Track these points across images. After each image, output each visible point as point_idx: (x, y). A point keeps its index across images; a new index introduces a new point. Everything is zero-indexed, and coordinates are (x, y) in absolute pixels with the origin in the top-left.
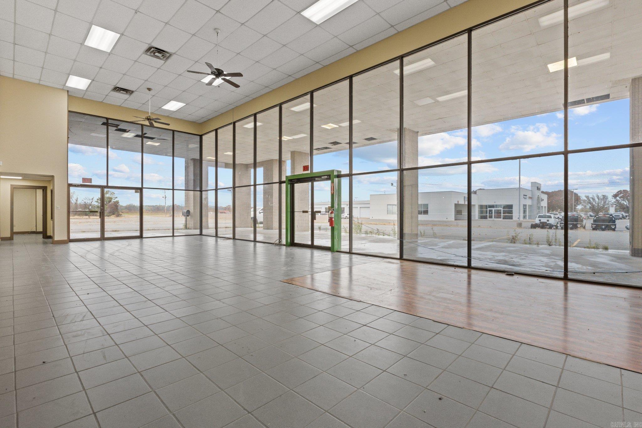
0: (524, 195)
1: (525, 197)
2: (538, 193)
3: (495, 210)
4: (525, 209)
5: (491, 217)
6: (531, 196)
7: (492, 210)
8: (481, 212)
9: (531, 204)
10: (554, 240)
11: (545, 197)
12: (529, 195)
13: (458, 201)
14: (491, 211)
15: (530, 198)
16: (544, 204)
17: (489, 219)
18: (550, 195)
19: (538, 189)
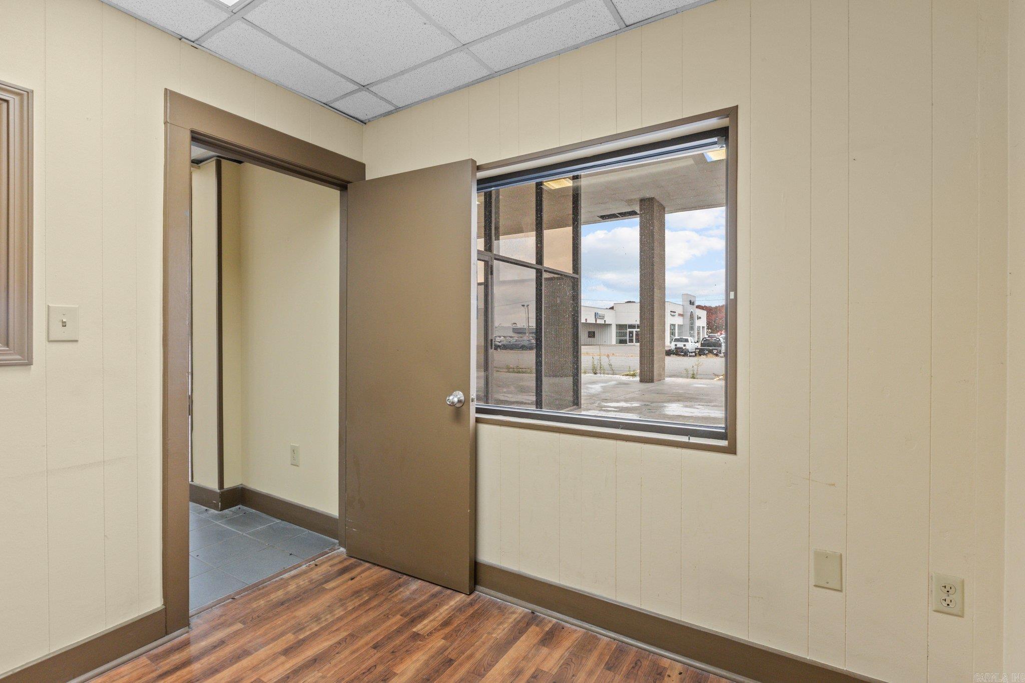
0: (671, 312)
1: (672, 313)
2: (693, 309)
3: (636, 331)
4: (672, 330)
5: (631, 341)
6: (682, 313)
7: (633, 331)
8: (619, 334)
9: (681, 323)
10: (599, 368)
11: (703, 314)
12: (679, 310)
13: (586, 320)
14: (631, 333)
15: (680, 315)
16: (702, 323)
17: (628, 344)
18: (710, 311)
19: (692, 303)
